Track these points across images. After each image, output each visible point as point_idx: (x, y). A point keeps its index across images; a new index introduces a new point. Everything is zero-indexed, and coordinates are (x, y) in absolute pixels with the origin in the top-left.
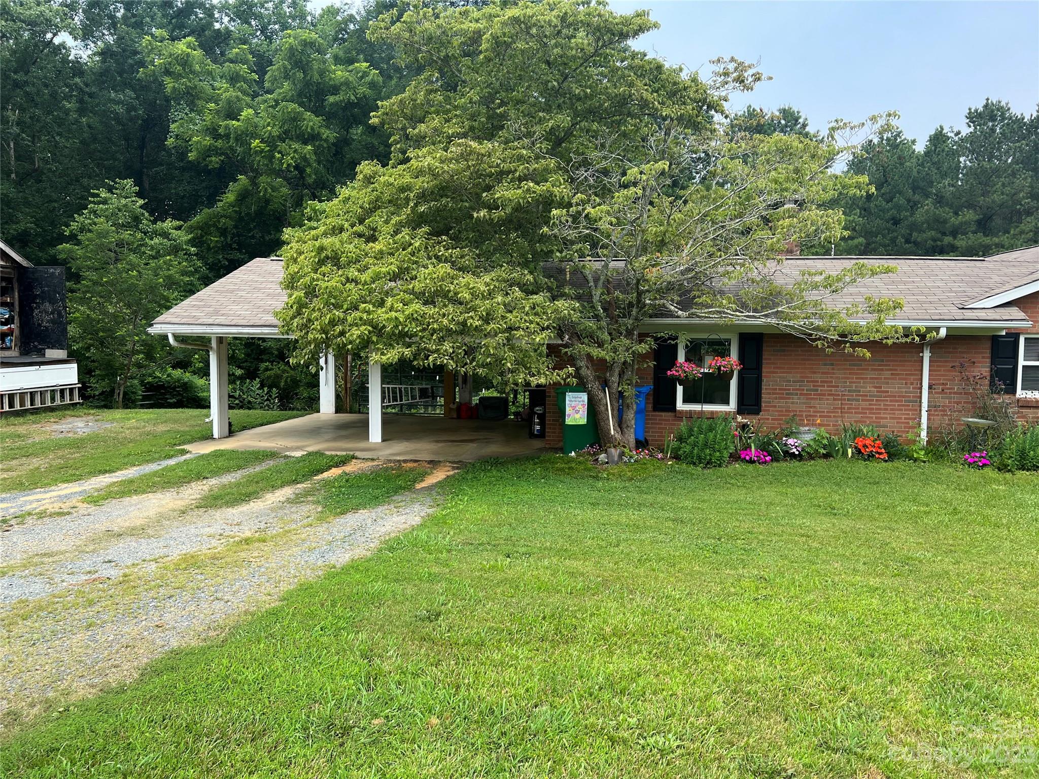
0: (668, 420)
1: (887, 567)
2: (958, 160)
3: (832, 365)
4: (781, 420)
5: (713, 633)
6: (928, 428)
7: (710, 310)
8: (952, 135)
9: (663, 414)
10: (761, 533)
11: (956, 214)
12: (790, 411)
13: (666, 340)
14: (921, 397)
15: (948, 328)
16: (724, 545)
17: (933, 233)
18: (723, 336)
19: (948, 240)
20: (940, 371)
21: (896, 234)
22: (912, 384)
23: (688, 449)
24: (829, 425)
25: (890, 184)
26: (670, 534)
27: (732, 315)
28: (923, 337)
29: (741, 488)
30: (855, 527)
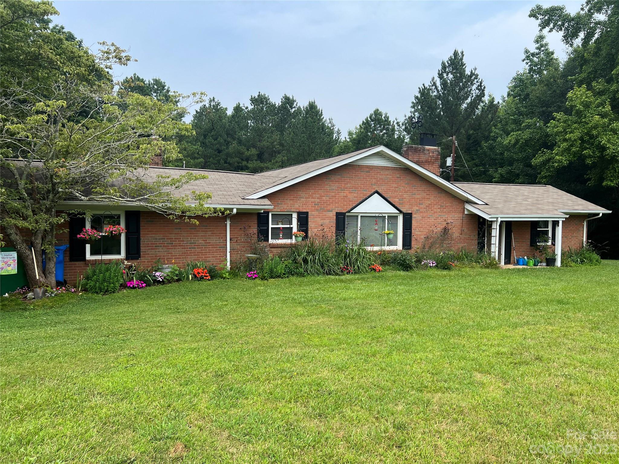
0: (81, 267)
1: (202, 336)
2: (248, 122)
3: (180, 229)
4: (152, 262)
5: (96, 392)
6: (231, 261)
7: (103, 196)
8: (244, 108)
9: (77, 263)
10: (134, 329)
11: (248, 150)
12: (157, 256)
13: (76, 215)
14: (226, 245)
15: (237, 209)
16: (111, 339)
17: (237, 159)
18: (114, 213)
19: (244, 163)
20: (235, 231)
21: (220, 158)
22: (222, 238)
23: (92, 284)
24: (180, 263)
25: (215, 130)
26: (75, 338)
27: (117, 200)
28: (223, 213)
29: (126, 305)
30: (189, 318)
